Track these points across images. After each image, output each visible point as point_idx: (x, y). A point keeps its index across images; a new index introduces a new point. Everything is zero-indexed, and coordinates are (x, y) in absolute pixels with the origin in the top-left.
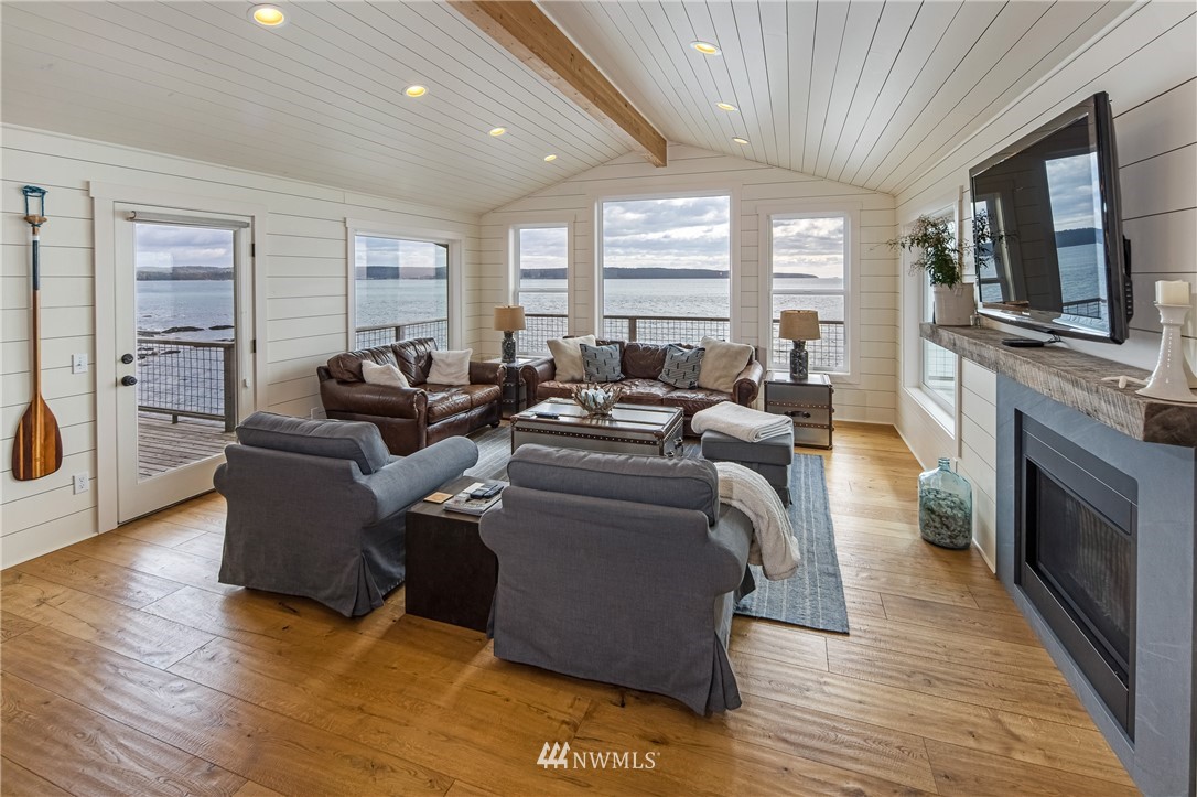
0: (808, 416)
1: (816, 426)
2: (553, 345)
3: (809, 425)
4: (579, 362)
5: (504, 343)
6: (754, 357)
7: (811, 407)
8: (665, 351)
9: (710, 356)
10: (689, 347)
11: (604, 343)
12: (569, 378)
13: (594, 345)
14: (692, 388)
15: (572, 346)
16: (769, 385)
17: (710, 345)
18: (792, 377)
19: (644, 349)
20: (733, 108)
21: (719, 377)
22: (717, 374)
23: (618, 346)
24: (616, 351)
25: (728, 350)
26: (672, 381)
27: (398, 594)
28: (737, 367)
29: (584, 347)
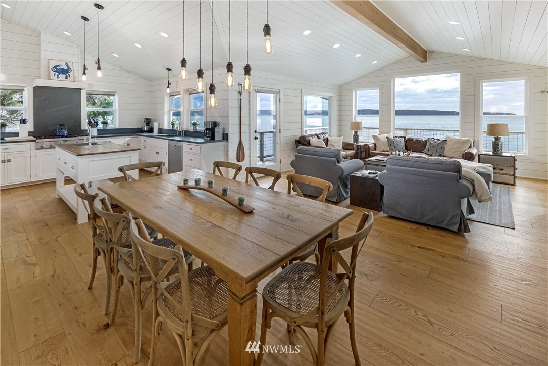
0: (502, 170)
1: (506, 174)
2: (375, 137)
3: (503, 174)
4: (386, 144)
5: (354, 136)
6: (472, 145)
7: (504, 166)
8: (426, 141)
9: (449, 143)
10: (438, 139)
11: (397, 137)
12: (382, 150)
13: (393, 138)
14: (440, 155)
15: (383, 137)
16: (481, 156)
17: (450, 139)
18: (493, 153)
19: (416, 140)
20: (463, 39)
21: (455, 152)
22: (454, 151)
23: (403, 138)
24: (403, 140)
25: (459, 141)
26: (431, 153)
27: (347, 200)
28: (463, 148)
29: (388, 138)
